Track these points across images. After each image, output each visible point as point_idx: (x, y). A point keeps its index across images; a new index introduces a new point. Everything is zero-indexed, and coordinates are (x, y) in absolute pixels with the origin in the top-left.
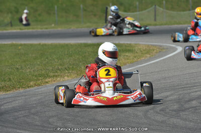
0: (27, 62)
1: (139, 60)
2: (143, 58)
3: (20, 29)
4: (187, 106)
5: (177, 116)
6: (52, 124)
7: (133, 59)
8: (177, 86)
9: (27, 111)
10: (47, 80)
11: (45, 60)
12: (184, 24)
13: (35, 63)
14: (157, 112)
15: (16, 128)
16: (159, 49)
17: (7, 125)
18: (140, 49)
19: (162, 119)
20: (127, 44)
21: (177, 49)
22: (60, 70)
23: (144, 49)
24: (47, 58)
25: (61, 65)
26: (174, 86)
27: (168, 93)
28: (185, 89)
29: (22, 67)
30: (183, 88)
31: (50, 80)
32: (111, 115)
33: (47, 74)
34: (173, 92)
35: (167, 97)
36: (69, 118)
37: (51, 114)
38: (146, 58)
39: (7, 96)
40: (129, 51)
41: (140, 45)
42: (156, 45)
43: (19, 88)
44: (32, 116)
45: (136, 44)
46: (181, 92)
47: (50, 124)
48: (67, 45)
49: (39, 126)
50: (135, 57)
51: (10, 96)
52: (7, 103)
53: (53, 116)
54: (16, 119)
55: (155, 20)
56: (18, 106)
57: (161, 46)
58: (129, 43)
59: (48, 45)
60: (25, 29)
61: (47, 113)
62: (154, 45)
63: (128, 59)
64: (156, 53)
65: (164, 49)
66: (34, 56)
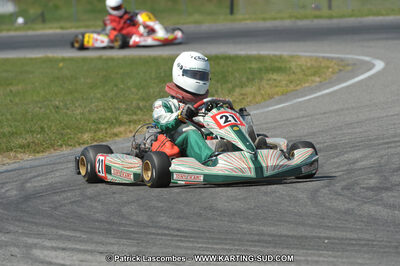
0: (76, 95)
1: (298, 88)
2: (307, 85)
3: (62, 28)
4: (396, 179)
5: (377, 200)
6: (128, 219)
7: (287, 86)
8: (376, 139)
9: (78, 192)
10: (115, 130)
11: (112, 91)
12: (388, 14)
13: (92, 95)
14: (337, 193)
15: (56, 227)
16: (338, 65)
17: (37, 221)
18: (301, 66)
19: (346, 206)
20: (275, 56)
21: (374, 65)
22: (141, 110)
23: (309, 65)
24: (116, 86)
25: (144, 99)
26: (370, 140)
27: (358, 155)
28: (393, 145)
29: (65, 105)
30: (387, 143)
31: (122, 129)
32: (245, 199)
33: (116, 118)
34: (366, 152)
35: (356, 161)
36: (161, 205)
37: (125, 198)
38: (314, 85)
39: (37, 163)
40: (279, 70)
41: (299, 57)
42: (332, 58)
43: (61, 146)
44: (88, 202)
45: (292, 57)
46: (383, 152)
47: (123, 217)
48: (155, 59)
49: (102, 221)
50: (291, 82)
51: (43, 162)
52: (38, 176)
53: (128, 203)
54: (56, 208)
55: (330, 7)
56: (61, 182)
57: (342, 60)
58: (277, 53)
59: (119, 59)
60: (71, 28)
61: (117, 196)
62: (328, 59)
63: (276, 86)
64: (333, 73)
65: (348, 65)
66: (89, 81)
